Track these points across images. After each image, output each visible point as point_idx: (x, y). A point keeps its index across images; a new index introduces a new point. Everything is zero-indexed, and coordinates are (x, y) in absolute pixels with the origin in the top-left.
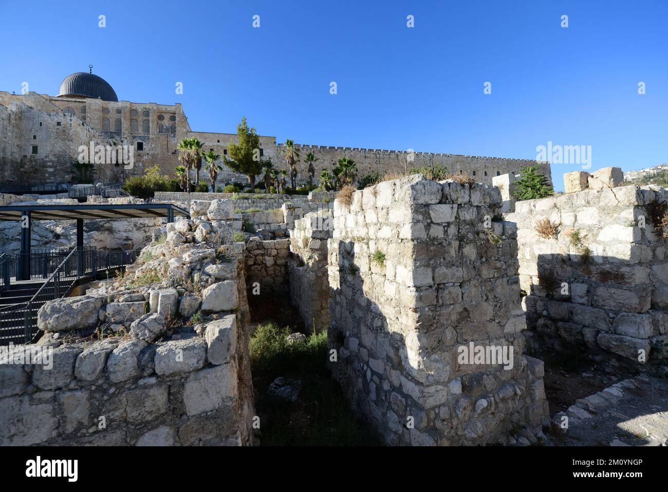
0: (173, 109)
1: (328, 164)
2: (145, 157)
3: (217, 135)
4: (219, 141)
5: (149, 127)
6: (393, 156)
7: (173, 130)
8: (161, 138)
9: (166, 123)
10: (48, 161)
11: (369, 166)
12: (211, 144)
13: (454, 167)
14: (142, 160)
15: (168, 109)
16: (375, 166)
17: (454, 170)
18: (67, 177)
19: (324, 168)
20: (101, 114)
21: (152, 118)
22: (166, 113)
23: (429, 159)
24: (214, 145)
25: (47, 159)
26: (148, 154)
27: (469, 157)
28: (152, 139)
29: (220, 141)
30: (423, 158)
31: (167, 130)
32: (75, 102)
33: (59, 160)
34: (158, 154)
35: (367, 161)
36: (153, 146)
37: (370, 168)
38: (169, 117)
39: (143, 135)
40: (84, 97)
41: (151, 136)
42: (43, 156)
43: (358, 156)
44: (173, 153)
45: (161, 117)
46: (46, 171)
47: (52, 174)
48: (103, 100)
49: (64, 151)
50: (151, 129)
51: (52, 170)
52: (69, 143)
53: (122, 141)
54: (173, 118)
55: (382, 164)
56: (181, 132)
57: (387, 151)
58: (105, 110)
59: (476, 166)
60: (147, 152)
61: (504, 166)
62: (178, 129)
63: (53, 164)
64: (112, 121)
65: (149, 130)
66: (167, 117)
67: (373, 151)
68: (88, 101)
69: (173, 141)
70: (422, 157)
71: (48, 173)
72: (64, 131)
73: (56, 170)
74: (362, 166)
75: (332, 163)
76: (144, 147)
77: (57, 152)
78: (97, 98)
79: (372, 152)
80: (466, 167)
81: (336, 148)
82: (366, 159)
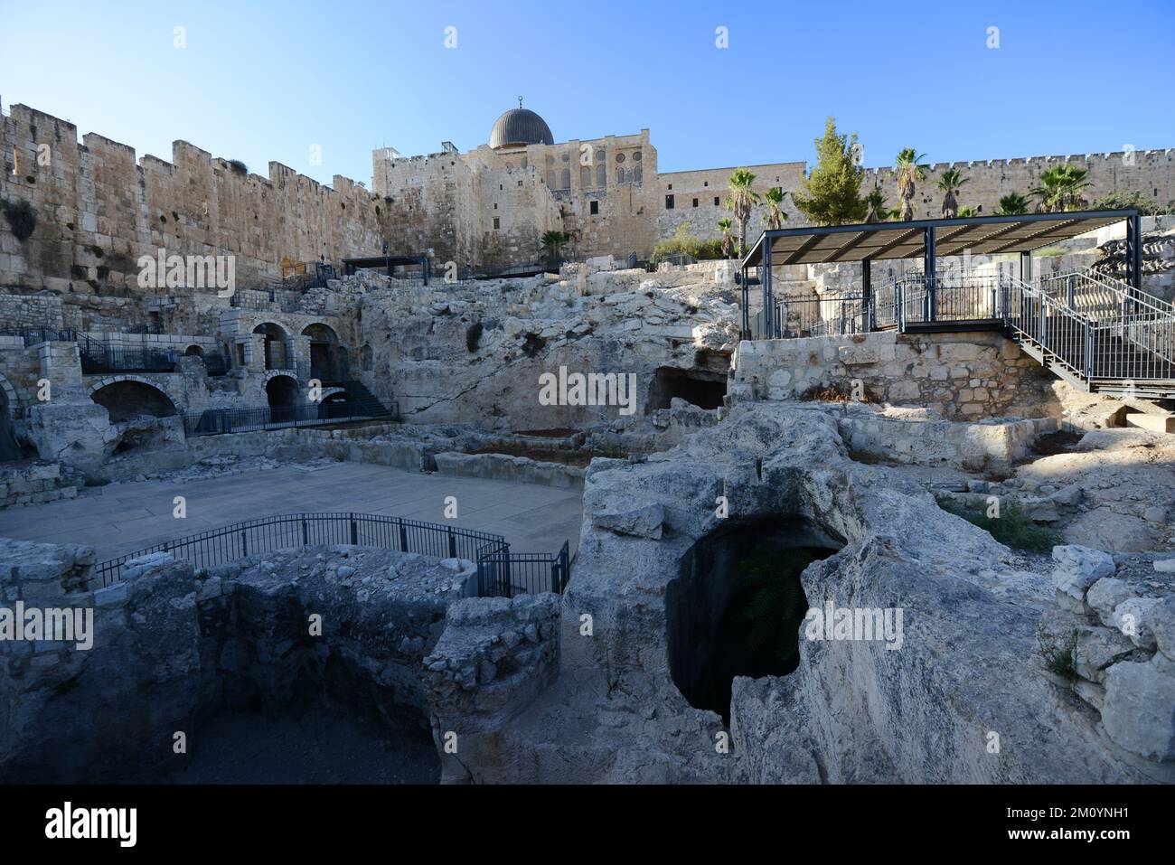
0: (636, 141)
2: (602, 224)
3: (704, 173)
4: (706, 185)
5: (605, 176)
7: (638, 175)
8: (621, 190)
9: (628, 165)
10: (511, 238)
12: (694, 191)
14: (597, 228)
15: (631, 142)
18: (532, 257)
20: (543, 165)
21: (610, 159)
22: (626, 148)
24: (698, 193)
25: (510, 235)
26: (604, 218)
28: (609, 194)
29: (709, 183)
31: (630, 175)
32: (515, 153)
33: (523, 234)
34: (618, 217)
36: (611, 204)
38: (631, 155)
39: (597, 190)
40: (525, 145)
41: (608, 190)
42: (505, 232)
44: (638, 213)
45: (620, 158)
46: (510, 251)
47: (517, 255)
48: (546, 144)
49: (528, 222)
50: (607, 178)
51: (515, 249)
52: (533, 209)
53: (571, 203)
54: (638, 156)
56: (649, 176)
58: (549, 159)
60: (603, 216)
62: (645, 172)
63: (517, 240)
64: (558, 174)
65: (605, 181)
66: (629, 154)
67: (1024, 162)
68: (530, 148)
69: (639, 193)
71: (514, 253)
72: (526, 193)
73: (520, 249)
76: (600, 208)
77: (520, 225)
78: (539, 142)
79: (1021, 165)
81: (932, 167)
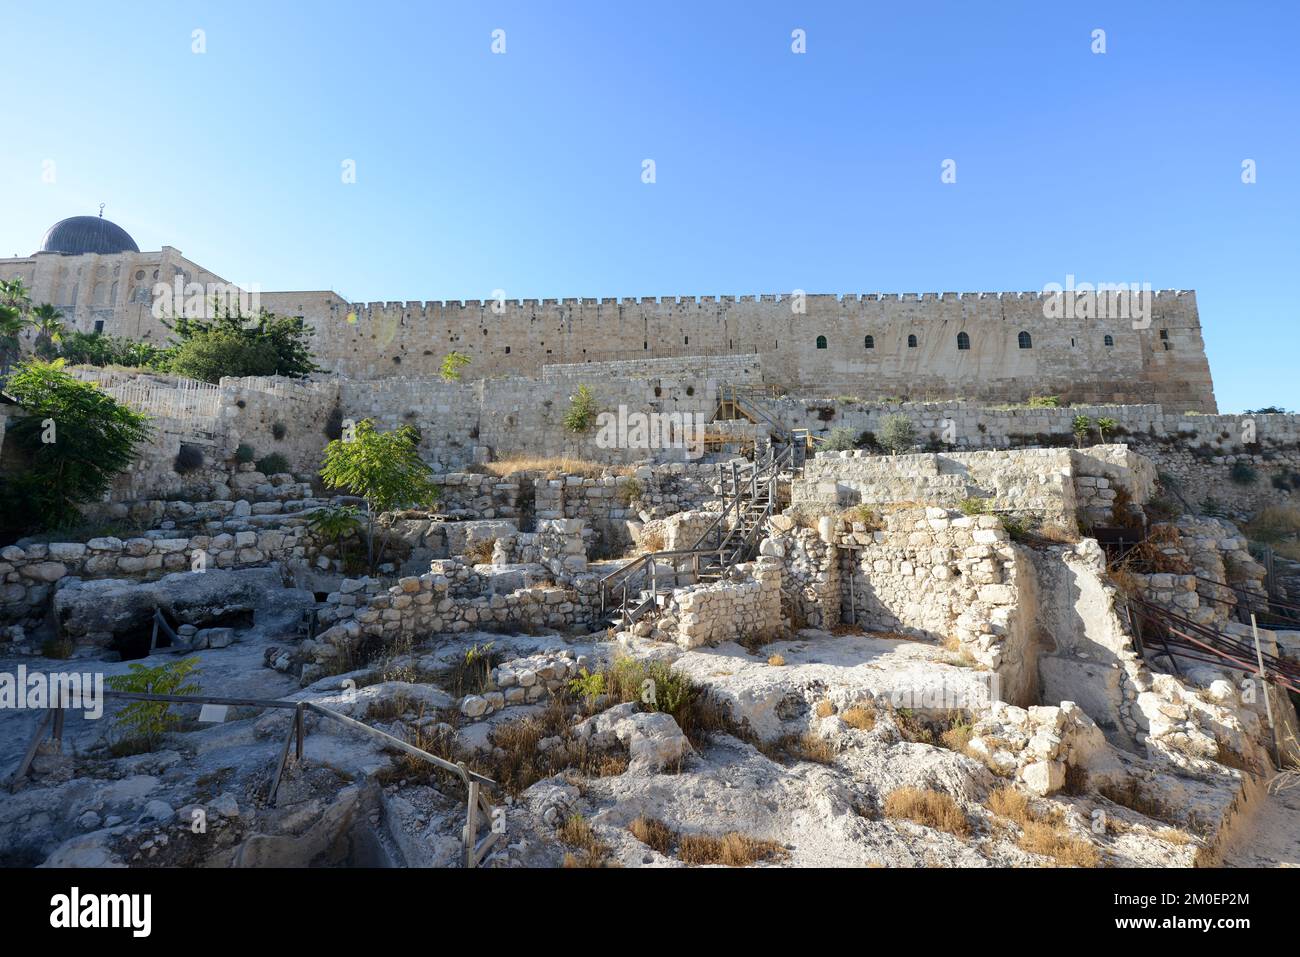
0: (158, 257)
1: (440, 341)
5: (116, 294)
6: (609, 310)
8: (130, 311)
9: (147, 282)
11: (540, 339)
13: (795, 329)
15: (152, 260)
16: (556, 337)
17: (795, 337)
19: (428, 349)
21: (124, 277)
22: (147, 265)
23: (716, 310)
27: (852, 297)
28: (117, 313)
30: (698, 310)
31: (144, 295)
35: (537, 326)
36: (117, 325)
37: (542, 344)
38: (153, 272)
39: (106, 308)
41: (116, 309)
43: (513, 317)
44: (145, 337)
45: (140, 275)
50: (118, 296)
53: (74, 322)
55: (577, 331)
57: (594, 301)
59: (879, 321)
61: (986, 317)
65: (115, 298)
66: (150, 272)
69: (148, 315)
70: (693, 309)
74: (522, 338)
75: (450, 336)
76: (104, 328)
80: (840, 326)
82: (535, 322)
